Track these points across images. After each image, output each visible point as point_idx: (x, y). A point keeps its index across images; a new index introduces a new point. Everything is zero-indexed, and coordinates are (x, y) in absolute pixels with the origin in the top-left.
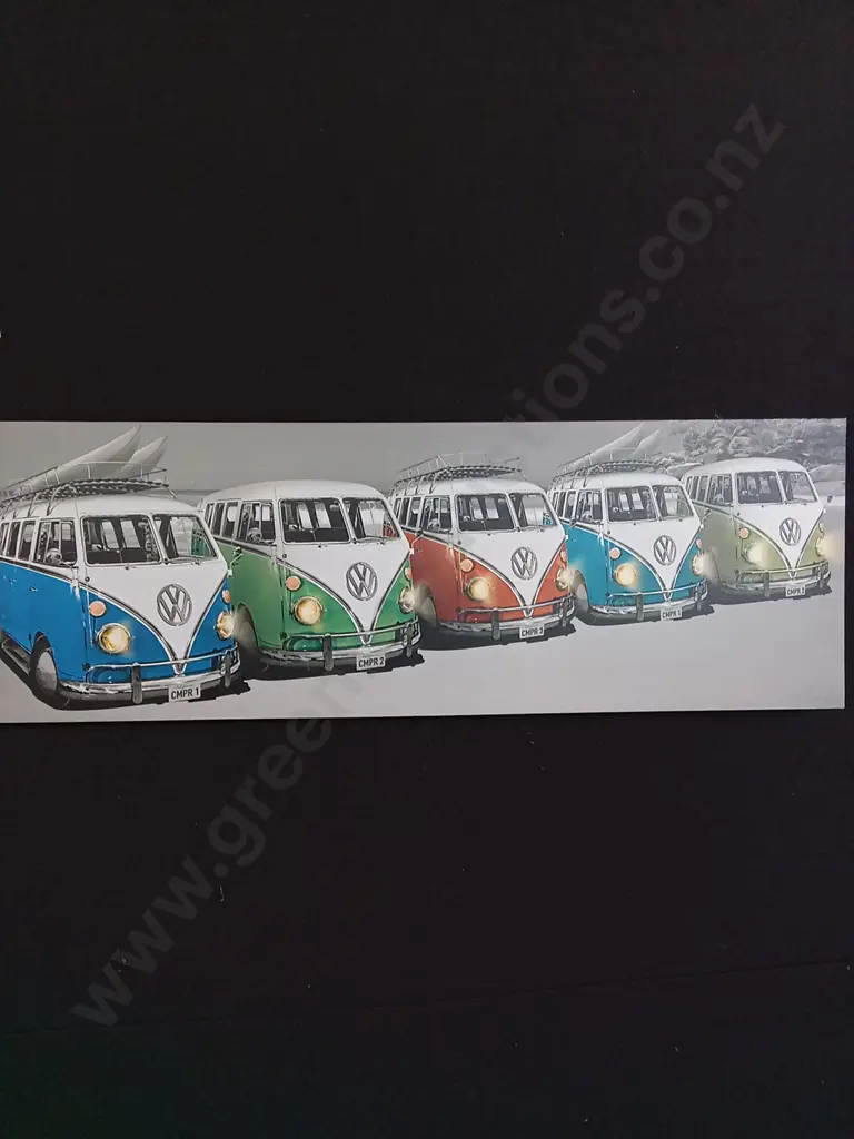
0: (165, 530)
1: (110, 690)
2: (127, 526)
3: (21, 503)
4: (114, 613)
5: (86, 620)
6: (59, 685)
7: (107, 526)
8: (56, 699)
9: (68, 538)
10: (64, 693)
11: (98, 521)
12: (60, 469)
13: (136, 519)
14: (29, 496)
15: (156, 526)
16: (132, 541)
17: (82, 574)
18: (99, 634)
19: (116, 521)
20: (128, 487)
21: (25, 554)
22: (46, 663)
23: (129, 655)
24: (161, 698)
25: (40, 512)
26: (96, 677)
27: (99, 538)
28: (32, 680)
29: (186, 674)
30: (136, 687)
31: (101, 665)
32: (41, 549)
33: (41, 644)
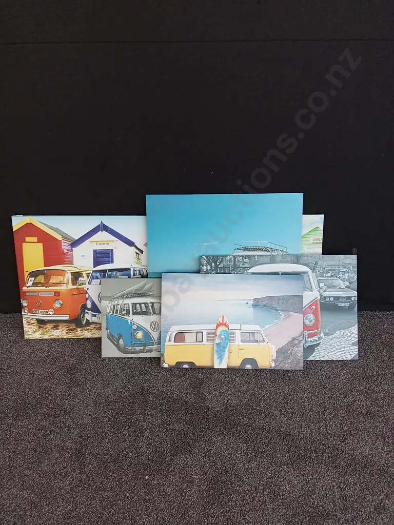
0: (153, 307)
1: (137, 348)
2: (143, 305)
3: (116, 299)
4: (139, 328)
5: (132, 330)
6: (125, 347)
7: (138, 305)
8: (123, 351)
9: (128, 308)
10: (126, 350)
11: (136, 304)
12: (126, 291)
13: (145, 304)
14: (118, 298)
15: (150, 305)
16: (144, 310)
17: (131, 318)
18: (135, 334)
19: (140, 304)
20: (144, 295)
21: (117, 313)
22: (121, 341)
23: (142, 340)
24: (151, 351)
25: (121, 302)
26: (134, 345)
27: (136, 308)
28: (118, 346)
29: (157, 345)
30: (144, 348)
31: (135, 342)
32: (121, 311)
33: (120, 336)
